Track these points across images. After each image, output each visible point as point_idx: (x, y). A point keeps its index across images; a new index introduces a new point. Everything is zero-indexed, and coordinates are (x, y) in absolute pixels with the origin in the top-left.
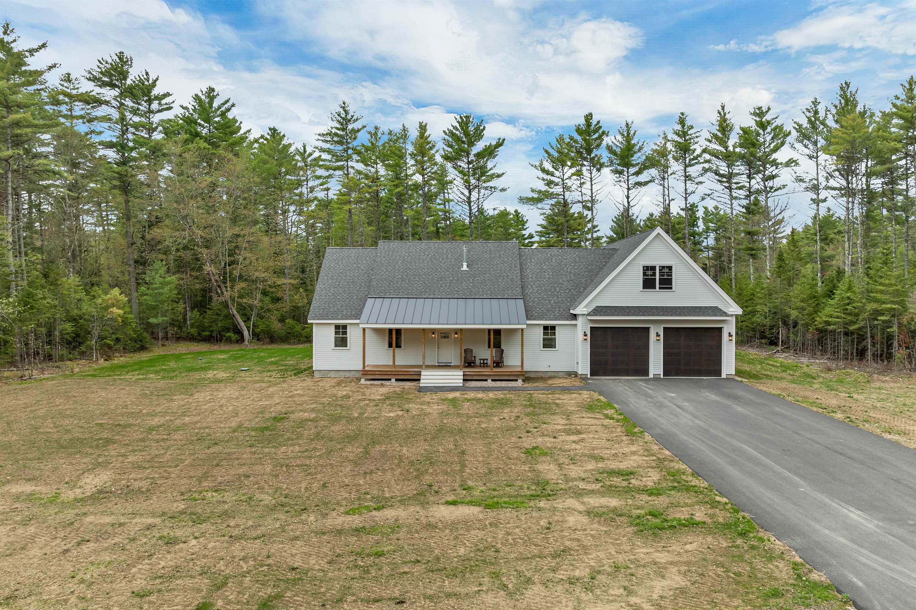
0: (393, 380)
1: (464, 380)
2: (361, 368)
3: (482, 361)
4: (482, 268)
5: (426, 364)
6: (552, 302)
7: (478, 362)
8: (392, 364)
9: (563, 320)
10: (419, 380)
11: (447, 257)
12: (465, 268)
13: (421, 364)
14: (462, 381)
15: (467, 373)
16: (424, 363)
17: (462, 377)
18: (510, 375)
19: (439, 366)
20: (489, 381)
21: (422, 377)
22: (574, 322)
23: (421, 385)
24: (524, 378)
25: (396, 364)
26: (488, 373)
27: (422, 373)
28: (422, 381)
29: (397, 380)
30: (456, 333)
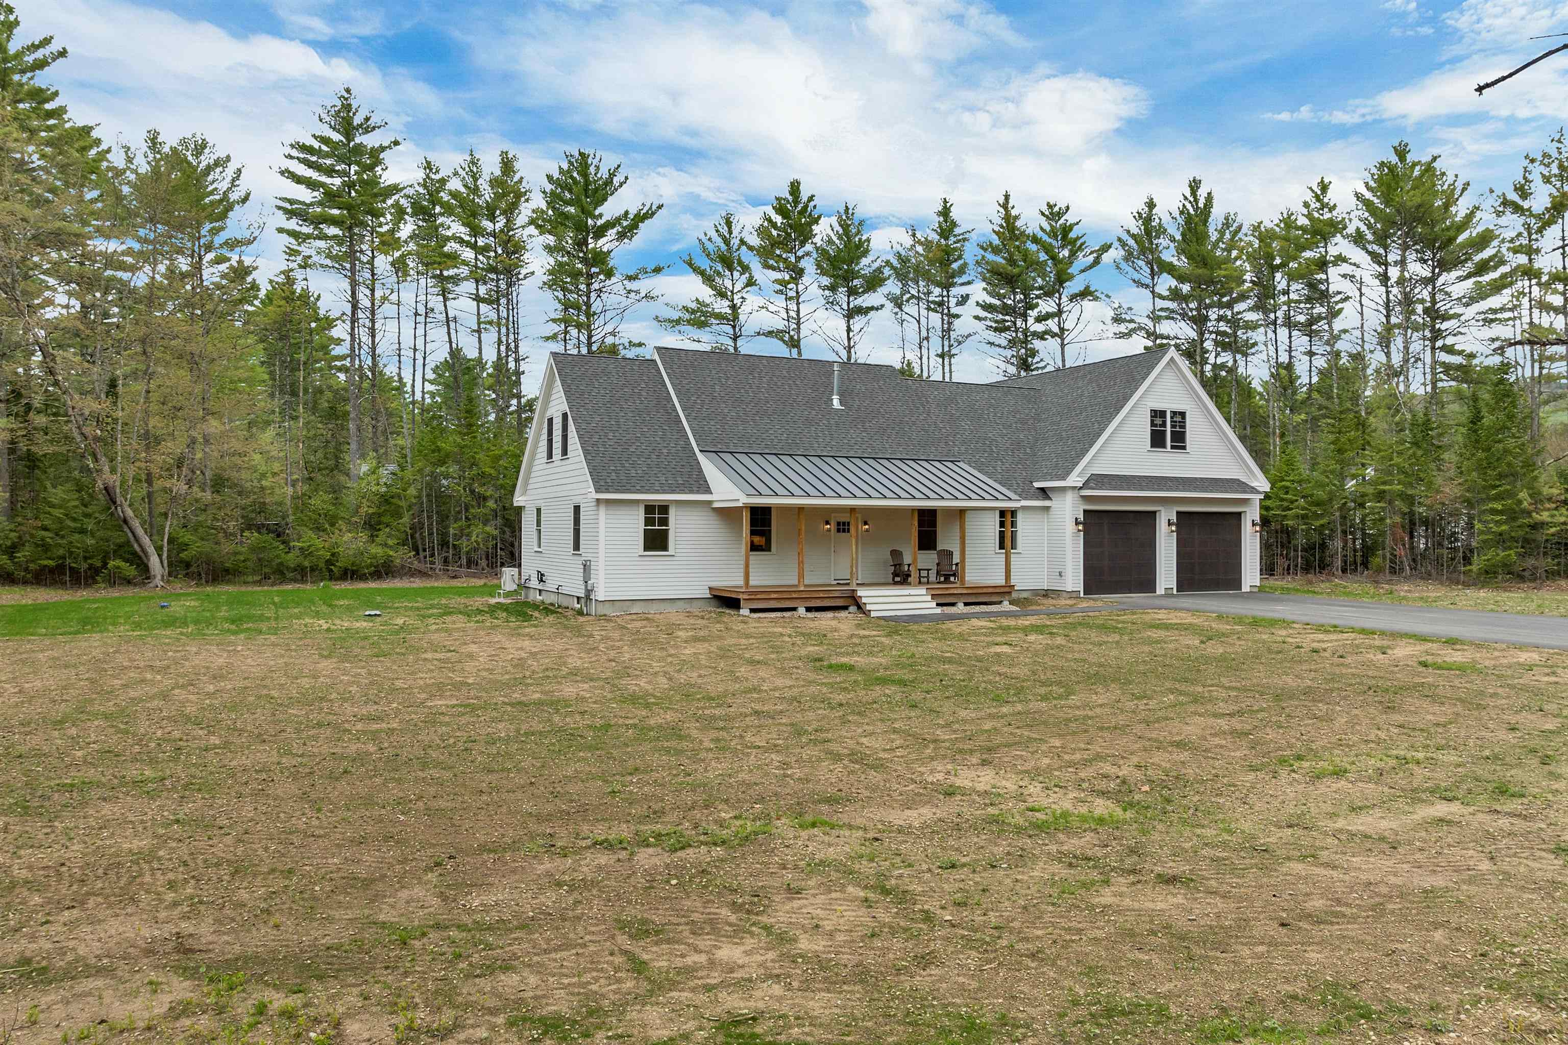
0: (802, 611)
9: (1030, 498)
12: (836, 403)
14: (933, 605)
17: (930, 599)
18: (992, 593)
20: (960, 605)
21: (865, 600)
22: (1047, 503)
23: (873, 614)
27: (861, 594)
28: (869, 607)
29: (809, 609)
30: (866, 523)
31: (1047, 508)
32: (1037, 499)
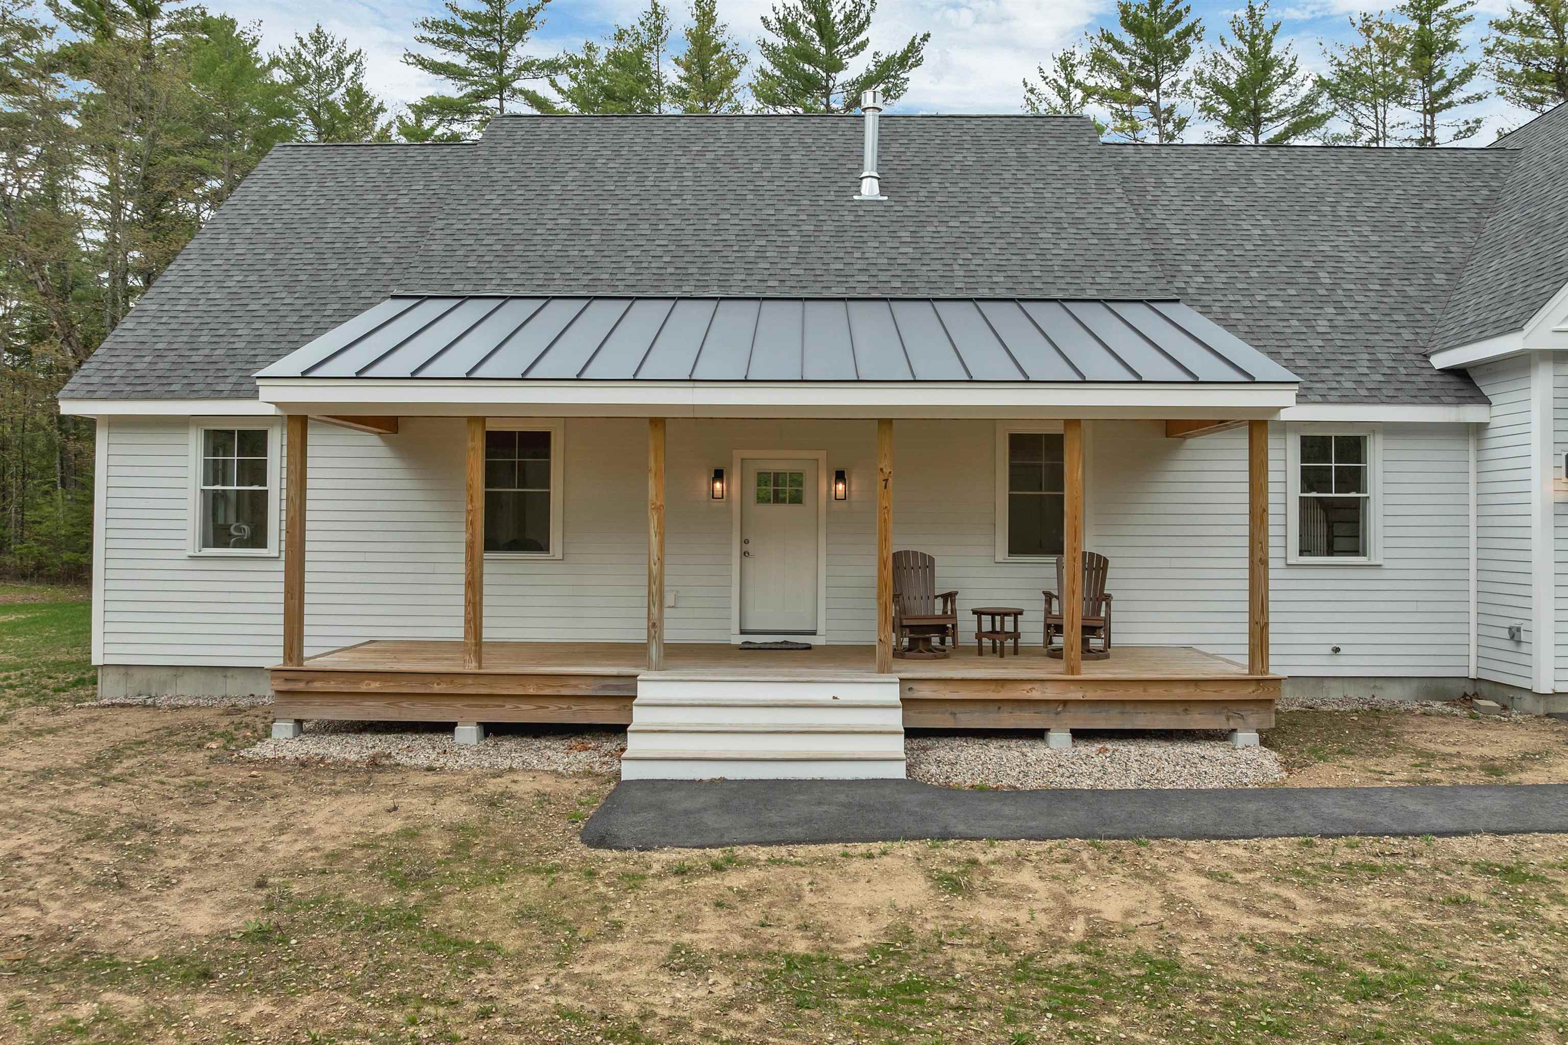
0: (467, 733)
1: (911, 733)
2: (274, 658)
3: (986, 620)
4: (952, 195)
5: (671, 635)
6: (1322, 325)
7: (967, 626)
8: (457, 632)
9: (1414, 400)
10: (619, 730)
11: (786, 159)
12: (870, 189)
13: (641, 636)
14: (897, 745)
15: (925, 692)
16: (654, 626)
17: (895, 720)
18: (1187, 704)
19: (747, 648)
20: (1060, 739)
21: (640, 717)
22: (1471, 414)
23: (630, 772)
24: (1270, 722)
25: (488, 634)
26: (1051, 693)
27: (646, 691)
28: (635, 744)
29: (491, 730)
30: (840, 476)
31: (1478, 430)
32: (1436, 400)
